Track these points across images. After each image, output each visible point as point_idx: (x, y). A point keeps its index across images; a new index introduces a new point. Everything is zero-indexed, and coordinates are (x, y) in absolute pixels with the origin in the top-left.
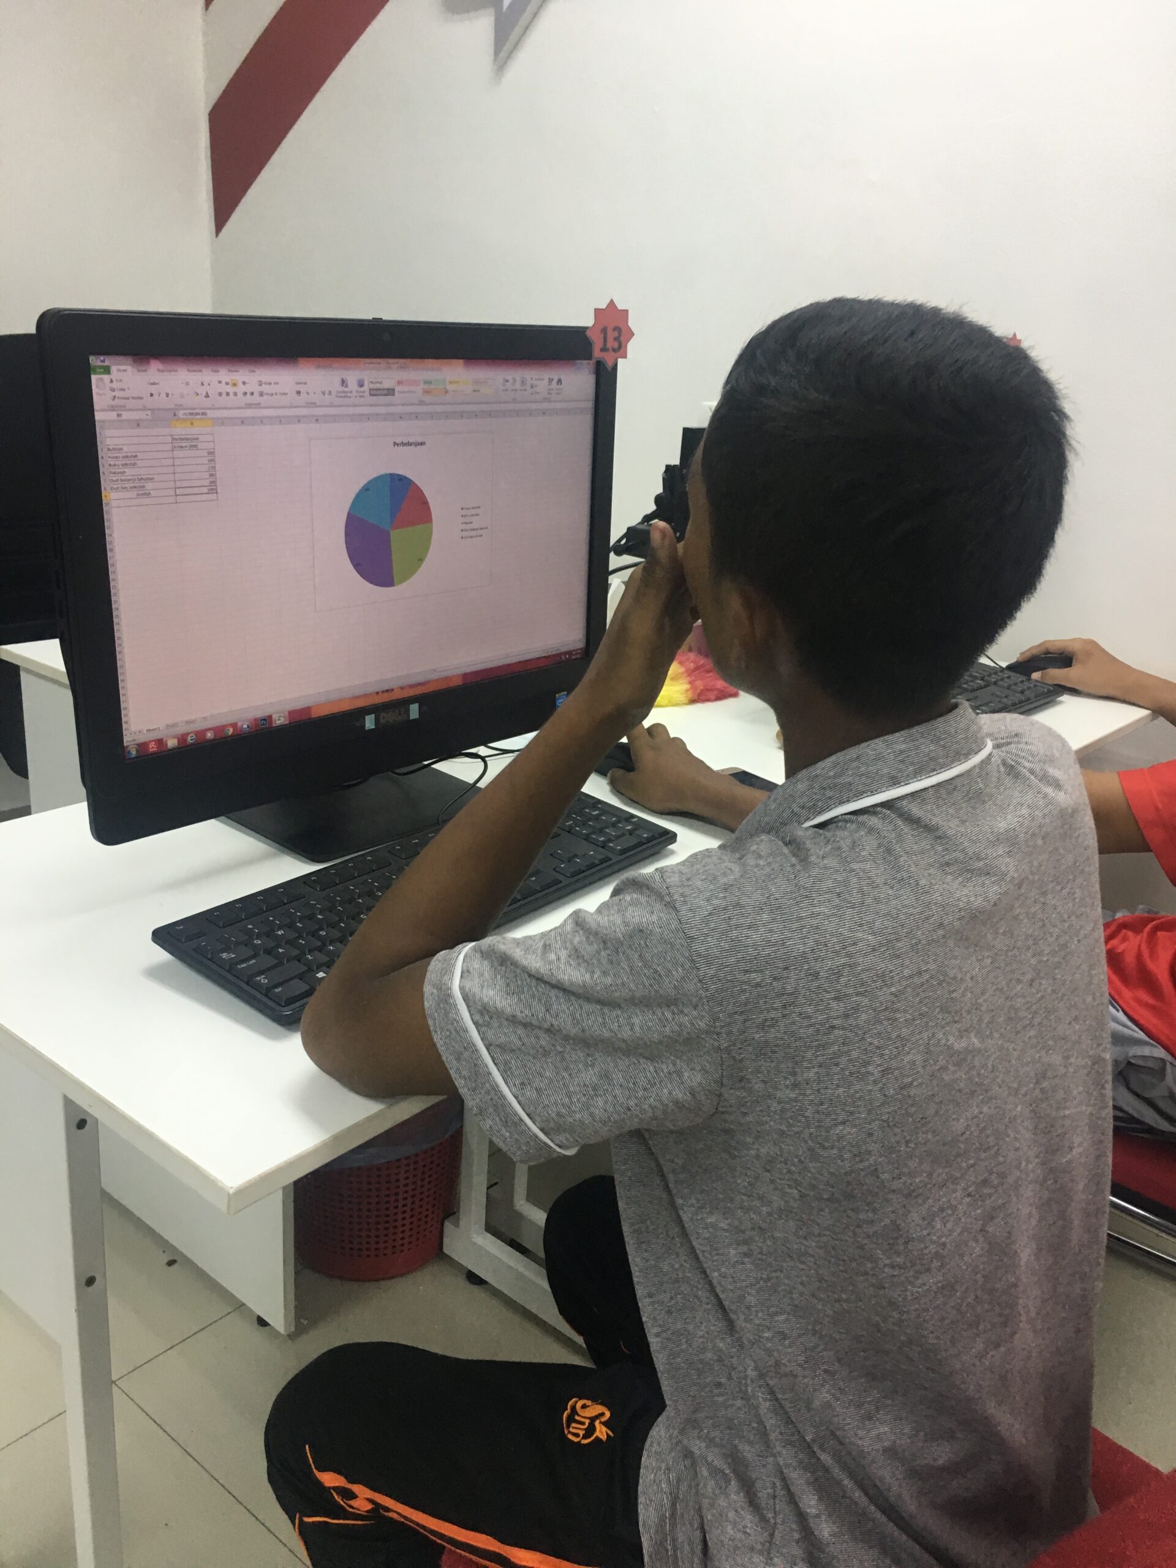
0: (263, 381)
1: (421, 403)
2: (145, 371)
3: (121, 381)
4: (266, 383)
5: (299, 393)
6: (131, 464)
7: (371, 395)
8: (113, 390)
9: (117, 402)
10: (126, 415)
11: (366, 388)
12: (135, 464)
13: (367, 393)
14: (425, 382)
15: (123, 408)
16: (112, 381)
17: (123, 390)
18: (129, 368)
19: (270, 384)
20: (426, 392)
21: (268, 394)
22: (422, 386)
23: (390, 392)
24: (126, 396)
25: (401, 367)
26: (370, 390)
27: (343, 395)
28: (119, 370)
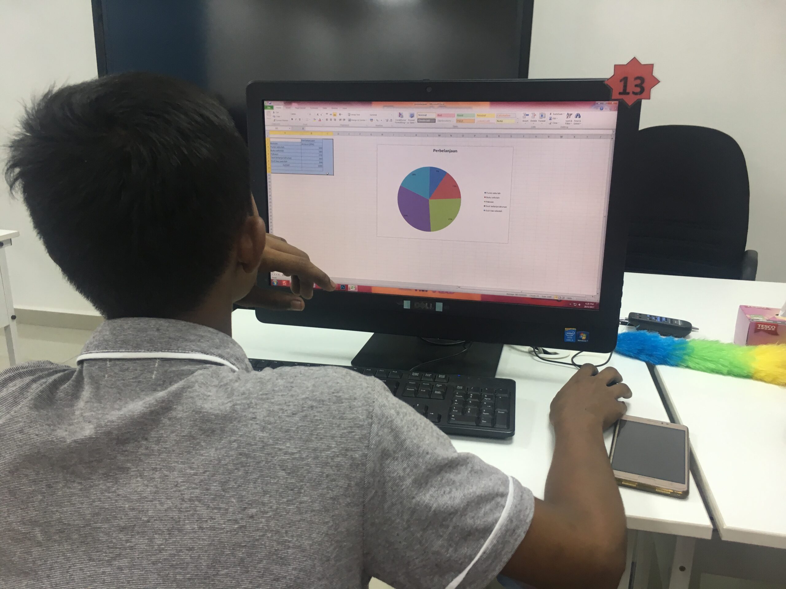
0: (351, 113)
1: (455, 127)
2: (290, 108)
3: (278, 112)
4: (352, 115)
5: (372, 120)
6: (281, 151)
7: (418, 122)
8: (275, 117)
9: (276, 122)
10: (280, 128)
11: (415, 118)
12: (283, 151)
13: (416, 121)
14: (458, 115)
15: (279, 125)
16: (274, 112)
17: (279, 117)
18: (282, 107)
19: (355, 115)
20: (459, 121)
21: (353, 120)
22: (456, 117)
23: (433, 121)
24: (280, 119)
25: (441, 107)
26: (418, 119)
27: (400, 121)
28: (277, 108)
